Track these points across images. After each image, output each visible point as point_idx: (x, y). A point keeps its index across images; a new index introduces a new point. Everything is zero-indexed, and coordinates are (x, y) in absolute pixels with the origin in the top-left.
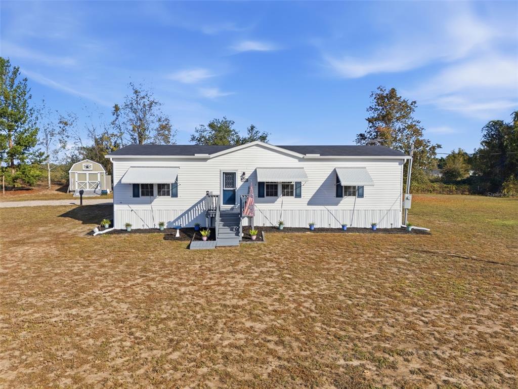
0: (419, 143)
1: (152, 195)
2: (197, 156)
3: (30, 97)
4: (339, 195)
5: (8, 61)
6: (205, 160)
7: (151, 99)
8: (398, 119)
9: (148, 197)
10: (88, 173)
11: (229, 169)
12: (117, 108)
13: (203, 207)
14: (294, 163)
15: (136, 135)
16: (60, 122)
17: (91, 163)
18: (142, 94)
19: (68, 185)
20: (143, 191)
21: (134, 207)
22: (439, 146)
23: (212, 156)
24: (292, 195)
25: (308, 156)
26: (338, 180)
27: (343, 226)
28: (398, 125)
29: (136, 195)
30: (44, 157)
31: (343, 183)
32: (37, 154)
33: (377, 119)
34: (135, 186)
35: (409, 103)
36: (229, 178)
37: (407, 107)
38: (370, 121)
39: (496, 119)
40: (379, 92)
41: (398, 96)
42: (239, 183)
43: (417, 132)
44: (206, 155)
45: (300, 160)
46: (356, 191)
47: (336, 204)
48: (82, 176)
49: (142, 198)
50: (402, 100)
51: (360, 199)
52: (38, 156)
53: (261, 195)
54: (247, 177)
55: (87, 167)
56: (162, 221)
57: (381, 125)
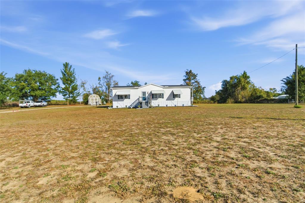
0: (199, 87)
1: (123, 98)
2: (135, 87)
3: (75, 75)
4: (174, 97)
5: (69, 63)
6: (137, 89)
7: (112, 75)
8: (193, 79)
9: (122, 99)
10: (94, 98)
11: (144, 91)
12: (99, 78)
13: (137, 102)
14: (162, 89)
15: (107, 87)
16: (82, 83)
17: (95, 95)
18: (109, 73)
19: (88, 102)
20: (120, 97)
21: (119, 102)
22: (205, 87)
23: (139, 87)
24: (161, 98)
25: (165, 87)
26: (173, 93)
27: (175, 105)
28: (193, 81)
29: (119, 99)
30: (79, 94)
31: (175, 93)
32: (77, 93)
33: (186, 80)
34: (119, 96)
35: (196, 74)
36: (144, 93)
37: (195, 75)
38: (184, 80)
39: (225, 80)
40: (187, 71)
41: (192, 72)
42: (147, 95)
43: (198, 83)
44: (138, 87)
45: (163, 88)
46: (178, 96)
47: (174, 100)
48: (93, 100)
49: (120, 99)
50: (194, 73)
51: (179, 98)
52: (78, 94)
53: (153, 98)
54: (149, 93)
55: (94, 96)
56: (126, 105)
57: (187, 81)
